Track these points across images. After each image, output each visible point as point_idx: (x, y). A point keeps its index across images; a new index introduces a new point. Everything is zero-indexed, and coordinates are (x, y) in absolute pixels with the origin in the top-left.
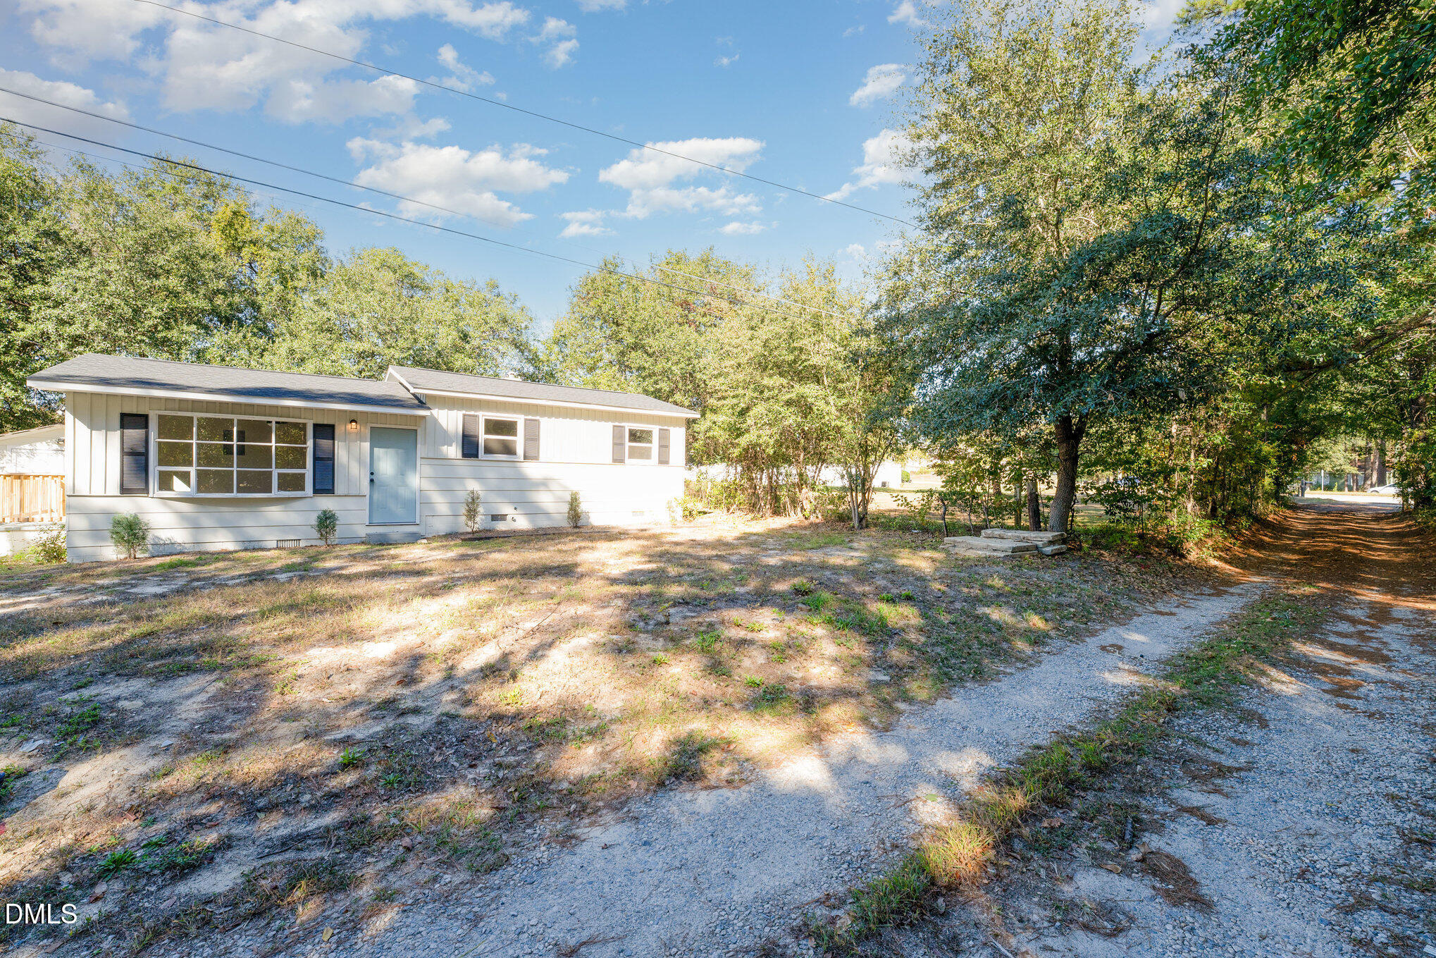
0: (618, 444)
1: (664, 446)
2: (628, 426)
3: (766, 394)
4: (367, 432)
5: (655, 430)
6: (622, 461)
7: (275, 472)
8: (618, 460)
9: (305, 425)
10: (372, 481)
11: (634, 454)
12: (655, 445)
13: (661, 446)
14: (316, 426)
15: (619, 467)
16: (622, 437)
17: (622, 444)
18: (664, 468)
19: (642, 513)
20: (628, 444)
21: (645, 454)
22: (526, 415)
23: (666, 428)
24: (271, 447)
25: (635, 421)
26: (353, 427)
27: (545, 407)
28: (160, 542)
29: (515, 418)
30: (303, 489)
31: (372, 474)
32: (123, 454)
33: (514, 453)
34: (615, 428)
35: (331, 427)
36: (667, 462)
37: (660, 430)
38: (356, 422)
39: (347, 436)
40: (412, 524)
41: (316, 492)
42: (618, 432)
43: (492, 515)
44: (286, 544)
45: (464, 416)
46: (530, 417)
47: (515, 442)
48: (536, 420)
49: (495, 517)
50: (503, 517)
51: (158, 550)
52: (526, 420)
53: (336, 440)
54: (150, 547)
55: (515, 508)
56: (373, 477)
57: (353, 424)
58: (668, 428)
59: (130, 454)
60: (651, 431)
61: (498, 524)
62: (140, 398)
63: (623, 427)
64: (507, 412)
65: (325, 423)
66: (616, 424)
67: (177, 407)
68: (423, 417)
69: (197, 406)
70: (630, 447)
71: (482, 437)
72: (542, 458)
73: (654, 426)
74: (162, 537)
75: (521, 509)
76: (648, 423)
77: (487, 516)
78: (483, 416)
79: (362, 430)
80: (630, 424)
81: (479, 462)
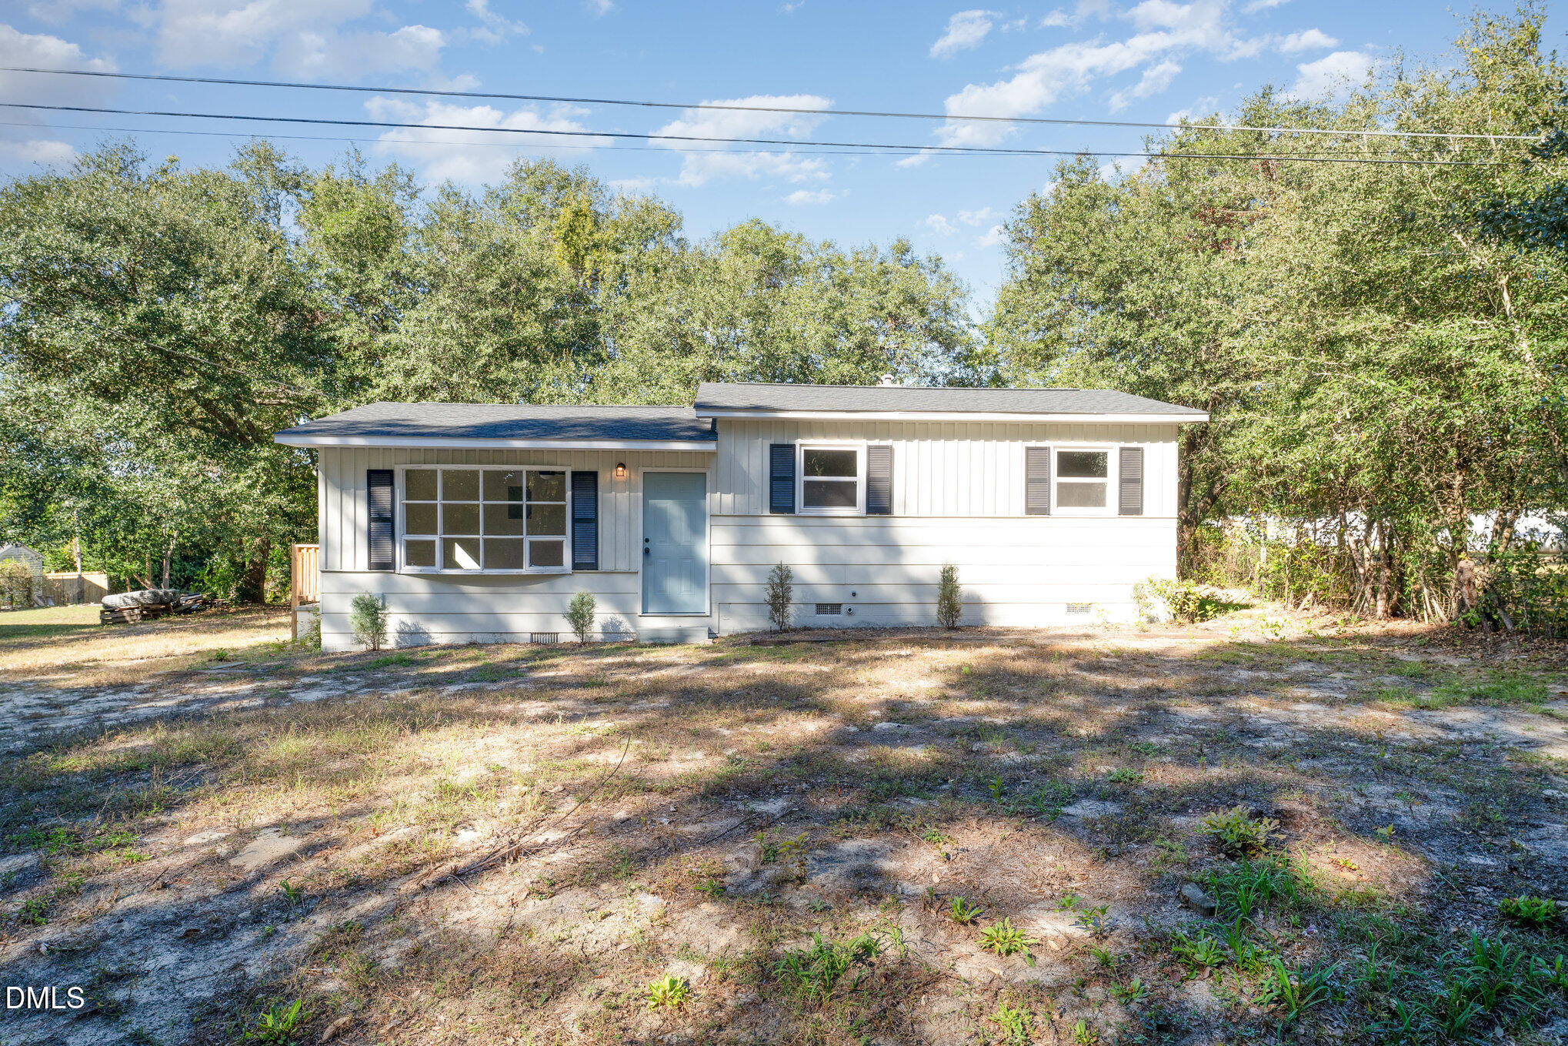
0: (1035, 481)
1: (1132, 481)
2: (1056, 446)
3: (1351, 354)
4: (639, 480)
5: (1112, 451)
6: (1044, 511)
7: (527, 540)
8: (1037, 508)
9: (563, 473)
10: (647, 552)
11: (1067, 496)
12: (1111, 481)
13: (1123, 482)
14: (575, 474)
15: (1038, 521)
16: (1044, 464)
17: (1046, 481)
18: (1130, 521)
19: (1086, 608)
20: (1055, 479)
21: (1093, 497)
22: (869, 438)
23: (1135, 445)
24: (521, 506)
25: (1073, 437)
26: (620, 473)
27: (900, 423)
28: (407, 629)
29: (859, 446)
30: (560, 563)
31: (647, 540)
32: (371, 520)
33: (852, 502)
34: (1030, 452)
35: (594, 475)
36: (1137, 511)
37: (1122, 449)
38: (624, 466)
39: (613, 486)
40: (698, 615)
41: (576, 566)
42: (1035, 460)
43: (817, 605)
44: (542, 638)
45: (773, 447)
46: (876, 442)
47: (853, 485)
48: (886, 447)
49: (822, 608)
50: (835, 608)
51: (405, 641)
52: (869, 448)
53: (600, 493)
54: (397, 635)
55: (854, 594)
56: (648, 545)
57: (620, 469)
58: (1140, 445)
59: (376, 520)
60: (1105, 454)
61: (826, 620)
62: (386, 450)
63: (1046, 449)
64: (839, 437)
65: (586, 470)
66: (1033, 444)
67: (422, 459)
68: (712, 454)
69: (442, 455)
70: (1060, 485)
71: (801, 478)
72: (897, 510)
73: (1110, 444)
74: (408, 623)
75: (863, 596)
76: (1098, 438)
77: (809, 606)
78: (802, 445)
79: (633, 477)
80: (1060, 443)
81: (796, 518)
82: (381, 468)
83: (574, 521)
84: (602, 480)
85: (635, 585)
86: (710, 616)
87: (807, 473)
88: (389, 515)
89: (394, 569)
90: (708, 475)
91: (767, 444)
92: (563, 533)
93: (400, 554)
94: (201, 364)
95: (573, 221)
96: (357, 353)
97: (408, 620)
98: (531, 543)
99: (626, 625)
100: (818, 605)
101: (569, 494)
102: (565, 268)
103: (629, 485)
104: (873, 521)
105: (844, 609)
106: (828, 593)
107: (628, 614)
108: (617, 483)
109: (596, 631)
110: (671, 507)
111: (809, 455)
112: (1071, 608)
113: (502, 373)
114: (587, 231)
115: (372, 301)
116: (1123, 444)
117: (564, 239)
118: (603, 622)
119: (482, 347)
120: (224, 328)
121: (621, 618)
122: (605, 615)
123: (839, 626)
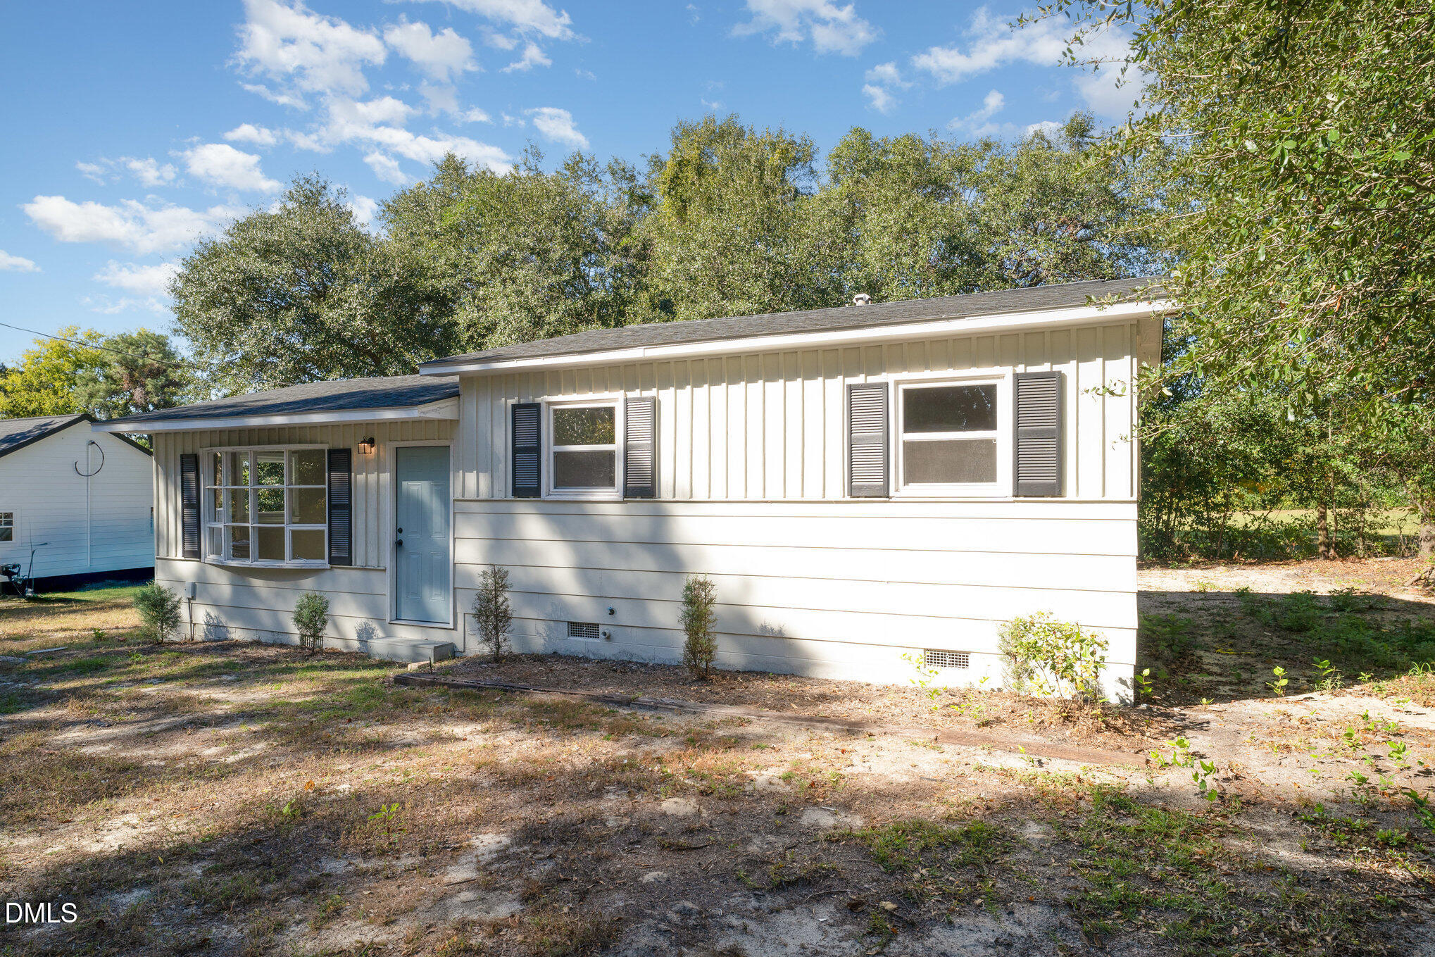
0: (863, 440)
1: (1040, 435)
2: (900, 381)
5: (1002, 381)
7: (288, 529)
8: (867, 489)
9: (321, 452)
10: (399, 544)
14: (331, 452)
15: (870, 511)
17: (881, 440)
19: (960, 659)
20: (900, 436)
21: (970, 466)
22: (628, 389)
23: (1045, 368)
25: (927, 363)
27: (666, 362)
28: (212, 622)
31: (400, 531)
32: (184, 507)
33: (611, 483)
34: (856, 393)
35: (347, 453)
36: (1054, 490)
37: (1020, 378)
38: (371, 442)
39: (364, 466)
40: (445, 626)
41: (332, 561)
42: (863, 404)
43: (569, 623)
45: (516, 408)
46: (637, 393)
47: (612, 456)
49: (575, 628)
50: (591, 629)
51: (210, 633)
52: (627, 401)
53: (353, 475)
54: (205, 627)
55: (612, 612)
56: (401, 536)
58: (1056, 368)
59: (188, 507)
60: (993, 387)
61: (580, 644)
63: (882, 386)
64: (591, 390)
65: (341, 447)
67: (218, 441)
68: (453, 423)
70: (910, 446)
71: (549, 448)
72: (665, 492)
73: (997, 370)
74: (213, 615)
75: (626, 615)
76: (975, 361)
77: (561, 625)
78: (550, 404)
79: (381, 454)
80: (905, 375)
81: (543, 504)
82: (190, 452)
83: (331, 507)
84: (355, 459)
85: (383, 586)
86: (455, 629)
87: (558, 441)
88: (196, 501)
89: (201, 557)
90: (451, 448)
91: (508, 403)
92: (323, 521)
93: (205, 543)
97: (212, 612)
98: (292, 533)
99: (378, 634)
100: (571, 624)
101: (326, 476)
103: (379, 464)
104: (640, 507)
105: (600, 631)
106: (587, 611)
107: (380, 620)
108: (366, 462)
109: (353, 639)
110: (419, 488)
111: (558, 414)
112: (937, 657)
116: (1019, 369)
118: (354, 627)
121: (373, 625)
122: (359, 620)
123: (593, 654)
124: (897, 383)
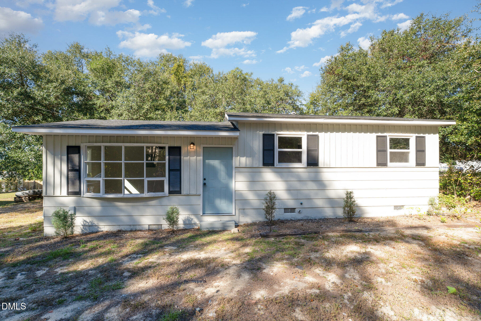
0: (381, 151)
1: (421, 151)
2: (389, 135)
4: (201, 151)
5: (412, 138)
6: (385, 165)
7: (146, 180)
8: (381, 163)
9: (164, 147)
10: (204, 184)
11: (395, 158)
12: (412, 151)
13: (418, 151)
14: (170, 148)
15: (382, 169)
16: (385, 143)
17: (385, 151)
18: (420, 169)
19: (402, 208)
20: (389, 150)
21: (404, 158)
22: (308, 131)
23: (422, 135)
24: (143, 163)
25: (396, 131)
26: (192, 147)
27: (321, 124)
28: (87, 224)
29: (304, 135)
30: (163, 191)
31: (205, 179)
32: (68, 170)
34: (379, 138)
35: (179, 148)
36: (423, 164)
37: (417, 137)
38: (194, 144)
39: (188, 154)
40: (230, 215)
41: (170, 192)
42: (380, 141)
43: (284, 209)
44: (154, 227)
45: (264, 135)
46: (311, 133)
47: (300, 153)
48: (316, 135)
49: (286, 210)
50: (292, 210)
51: (86, 229)
52: (308, 136)
53: (182, 157)
54: (82, 227)
55: (302, 204)
56: (205, 182)
57: (192, 145)
58: (424, 135)
59: (71, 170)
60: (409, 139)
61: (288, 215)
62: (77, 136)
63: (385, 137)
64: (294, 131)
65: (176, 146)
66: (380, 134)
67: (95, 141)
68: (236, 138)
69: (104, 138)
70: (391, 153)
71: (277, 150)
72: (321, 164)
73: (411, 135)
74: (88, 221)
75: (306, 204)
76: (407, 132)
77: (281, 209)
78: (277, 134)
79: (198, 149)
80: (391, 134)
81: (275, 169)
82: (74, 145)
83: (170, 170)
84: (183, 151)
85: (199, 201)
86: (235, 215)
87: (280, 147)
88: (78, 168)
89: (80, 194)
90: (233, 148)
91: (261, 133)
92: (165, 176)
93: (84, 187)
94: (44, 111)
95: (178, 68)
96: (102, 109)
97: (88, 219)
98: (148, 181)
99: (195, 220)
101: (167, 157)
102: (175, 83)
103: (196, 154)
104: (312, 169)
105: (297, 210)
106: (291, 204)
107: (196, 215)
108: (190, 152)
109: (181, 224)
110: (216, 163)
111: (280, 138)
112: (397, 207)
113: (152, 115)
114: (182, 71)
115: (108, 91)
116: (417, 135)
117: (175, 74)
118: (183, 219)
119: (145, 106)
120: (52, 99)
121: (193, 217)
122: (184, 216)
123: (294, 218)
124: (389, 136)
